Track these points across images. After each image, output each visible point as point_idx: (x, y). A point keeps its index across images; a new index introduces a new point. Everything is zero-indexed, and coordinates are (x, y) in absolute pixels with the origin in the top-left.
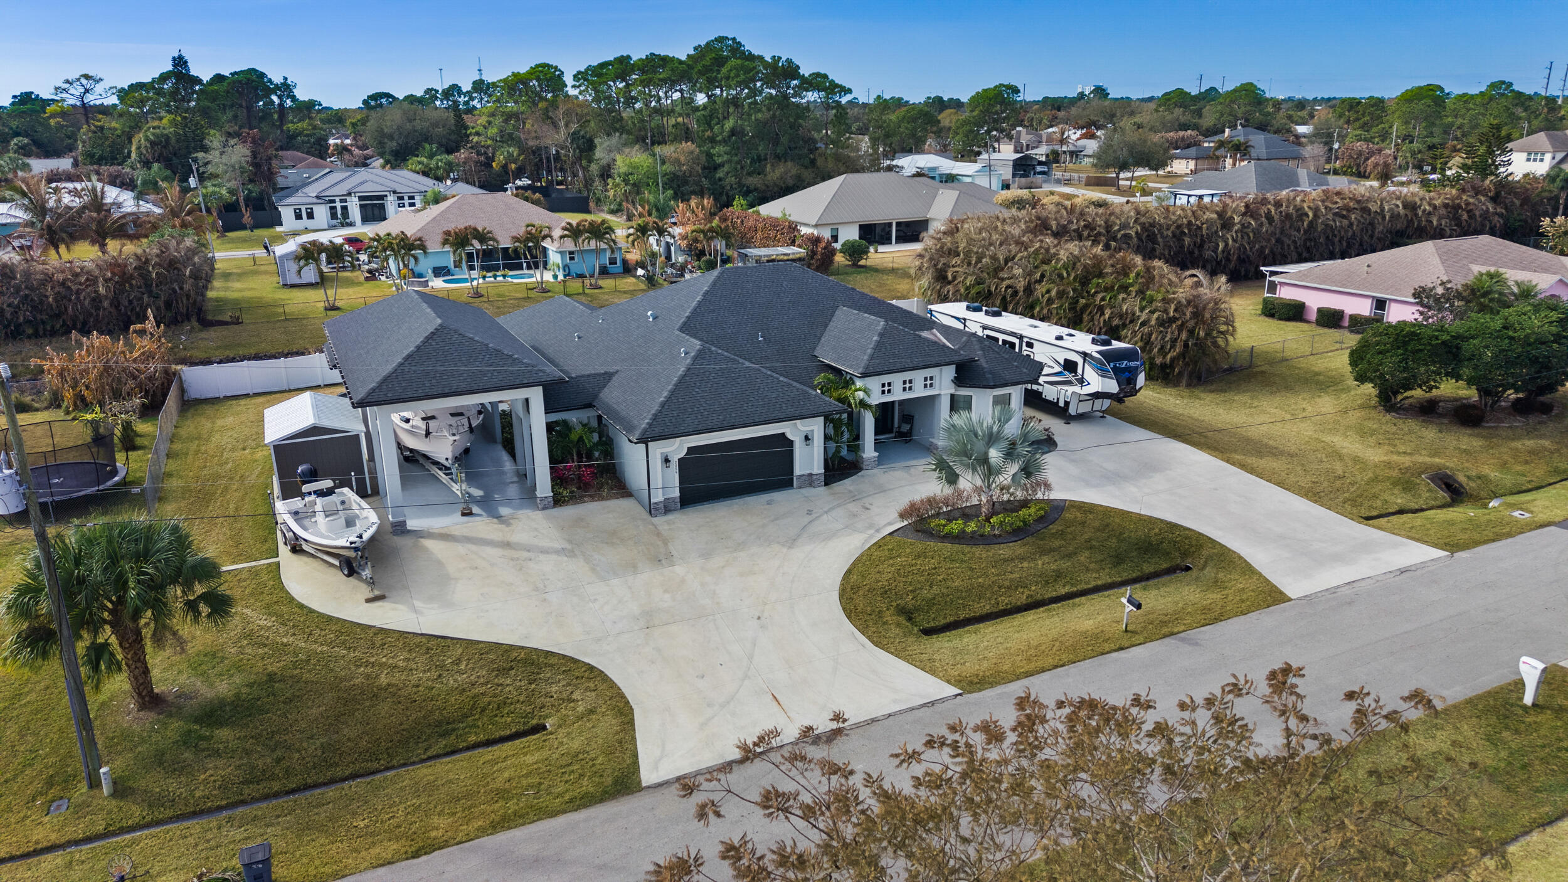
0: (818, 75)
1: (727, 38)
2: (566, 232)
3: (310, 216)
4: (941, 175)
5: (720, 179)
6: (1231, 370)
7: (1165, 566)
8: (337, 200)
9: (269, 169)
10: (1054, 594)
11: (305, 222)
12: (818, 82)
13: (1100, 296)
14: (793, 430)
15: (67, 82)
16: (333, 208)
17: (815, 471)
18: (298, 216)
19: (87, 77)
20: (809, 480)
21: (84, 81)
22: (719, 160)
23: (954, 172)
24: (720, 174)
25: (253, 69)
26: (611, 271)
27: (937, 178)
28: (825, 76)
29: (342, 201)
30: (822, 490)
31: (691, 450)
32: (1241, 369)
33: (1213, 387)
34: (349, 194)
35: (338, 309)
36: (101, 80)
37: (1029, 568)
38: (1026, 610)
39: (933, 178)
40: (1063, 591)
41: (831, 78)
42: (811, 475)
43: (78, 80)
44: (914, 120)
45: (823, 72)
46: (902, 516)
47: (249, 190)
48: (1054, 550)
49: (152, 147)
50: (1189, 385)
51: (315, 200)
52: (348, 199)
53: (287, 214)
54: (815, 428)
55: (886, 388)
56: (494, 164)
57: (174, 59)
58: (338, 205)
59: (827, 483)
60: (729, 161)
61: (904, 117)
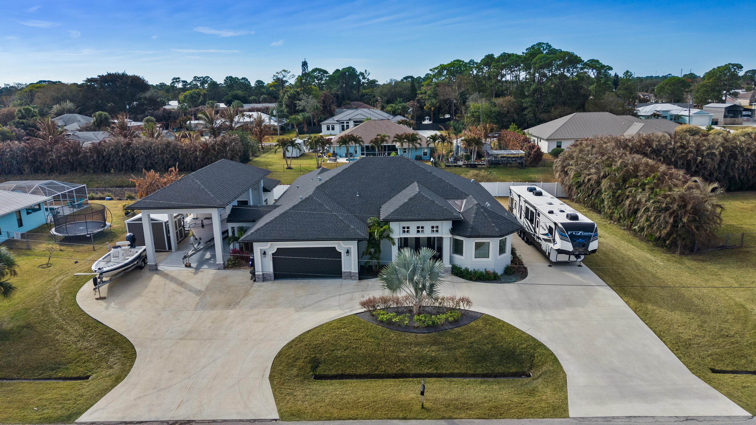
0: (593, 61)
1: (543, 43)
2: (396, 139)
3: (333, 129)
4: (671, 116)
5: (526, 115)
6: (723, 248)
7: (513, 370)
8: (345, 122)
9: (330, 109)
10: (421, 372)
11: (331, 131)
12: (594, 64)
13: (630, 189)
14: (340, 246)
15: (277, 73)
16: (343, 126)
17: (353, 271)
18: (328, 129)
19: (284, 71)
20: (350, 276)
21: (283, 73)
22: (525, 105)
23: (680, 114)
24: (526, 112)
25: (351, 67)
26: (423, 159)
27: (669, 117)
28: (598, 61)
29: (347, 123)
30: (355, 282)
31: (278, 249)
32: (733, 247)
33: (700, 257)
34: (350, 120)
35: (291, 168)
36: (290, 72)
37: (418, 351)
38: (393, 378)
39: (665, 117)
40: (426, 371)
41: (600, 62)
42: (350, 272)
43: (281, 72)
44: (674, 84)
45: (596, 59)
46: (363, 304)
47: (321, 117)
48: (442, 343)
49: (289, 99)
50: (682, 254)
51: (336, 122)
52: (349, 121)
53: (324, 128)
54: (352, 247)
55: (406, 230)
56: (425, 107)
57: (303, 62)
58: (345, 124)
59: (360, 279)
60: (531, 106)
61: (667, 83)
